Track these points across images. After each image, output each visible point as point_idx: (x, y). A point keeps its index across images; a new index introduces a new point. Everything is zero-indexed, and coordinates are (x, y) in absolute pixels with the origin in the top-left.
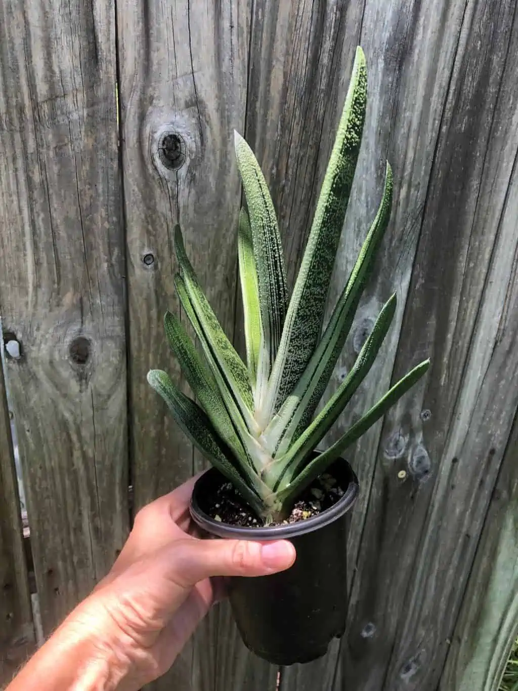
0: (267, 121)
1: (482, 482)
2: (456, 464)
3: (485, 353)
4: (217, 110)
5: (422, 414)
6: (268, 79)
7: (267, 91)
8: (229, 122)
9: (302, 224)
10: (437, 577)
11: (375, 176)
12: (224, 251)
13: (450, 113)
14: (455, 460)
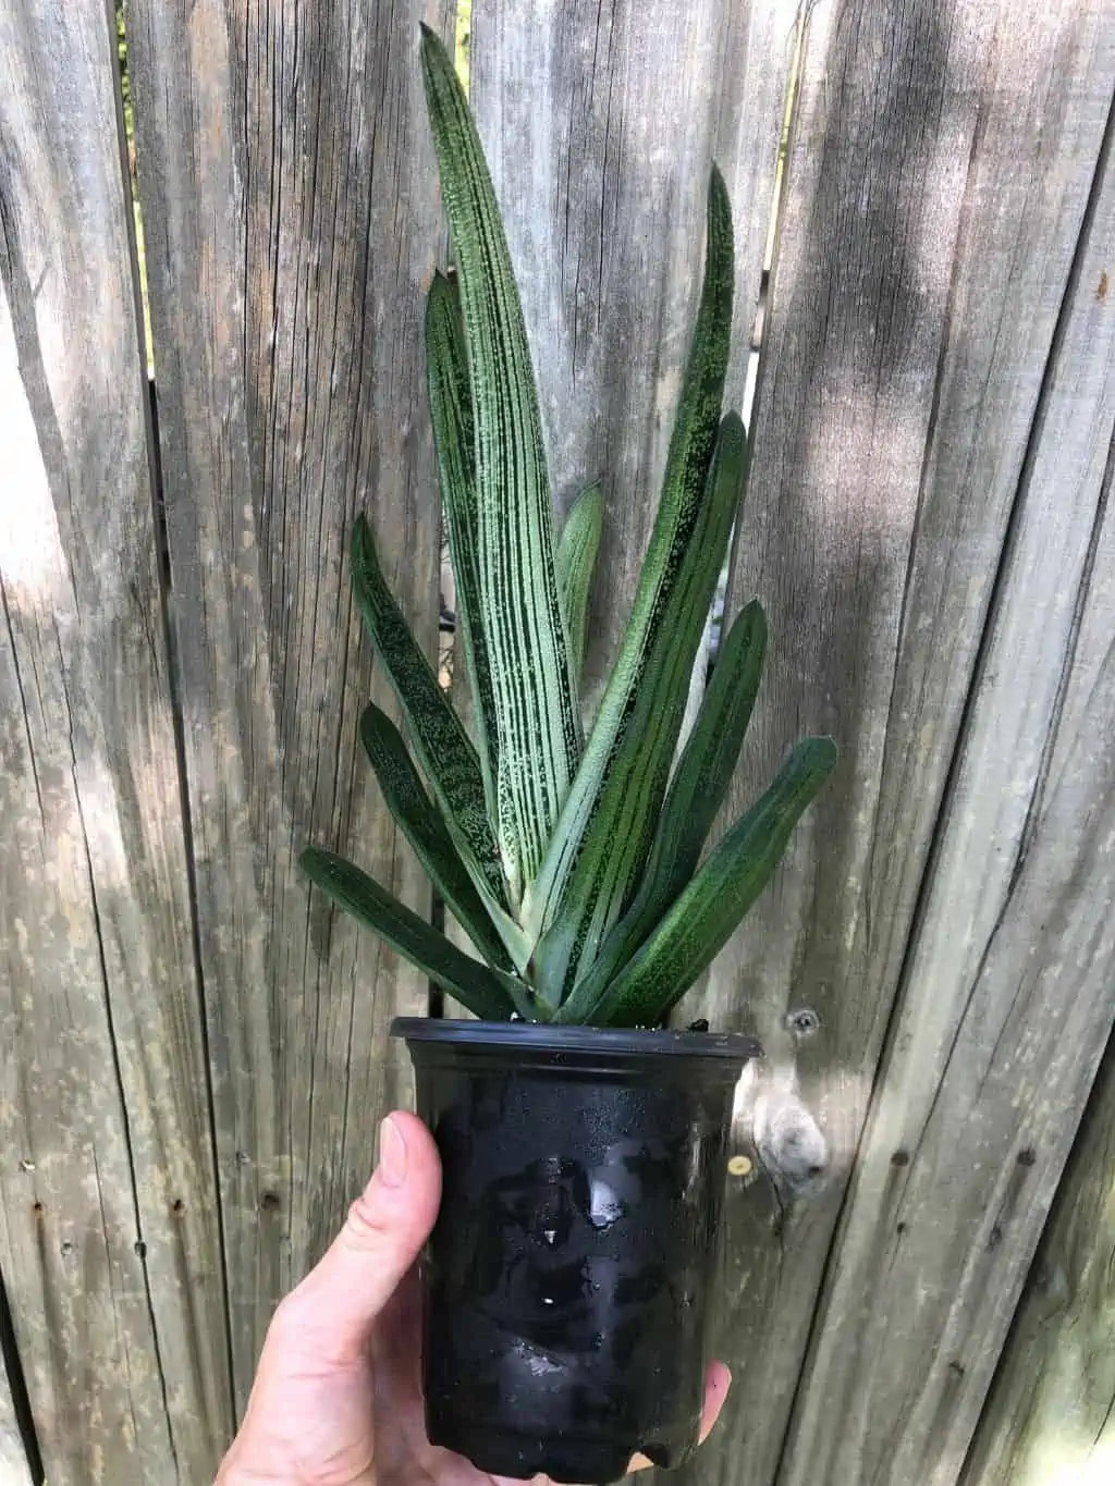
0: (194, 161)
1: (997, 1233)
2: (905, 1169)
3: (985, 880)
4: (36, 127)
5: (791, 1018)
6: (180, 38)
7: (184, 74)
8: (74, 162)
9: (342, 457)
10: (866, 1453)
11: (566, 335)
12: (115, 516)
13: (810, 158)
14: (900, 1159)
